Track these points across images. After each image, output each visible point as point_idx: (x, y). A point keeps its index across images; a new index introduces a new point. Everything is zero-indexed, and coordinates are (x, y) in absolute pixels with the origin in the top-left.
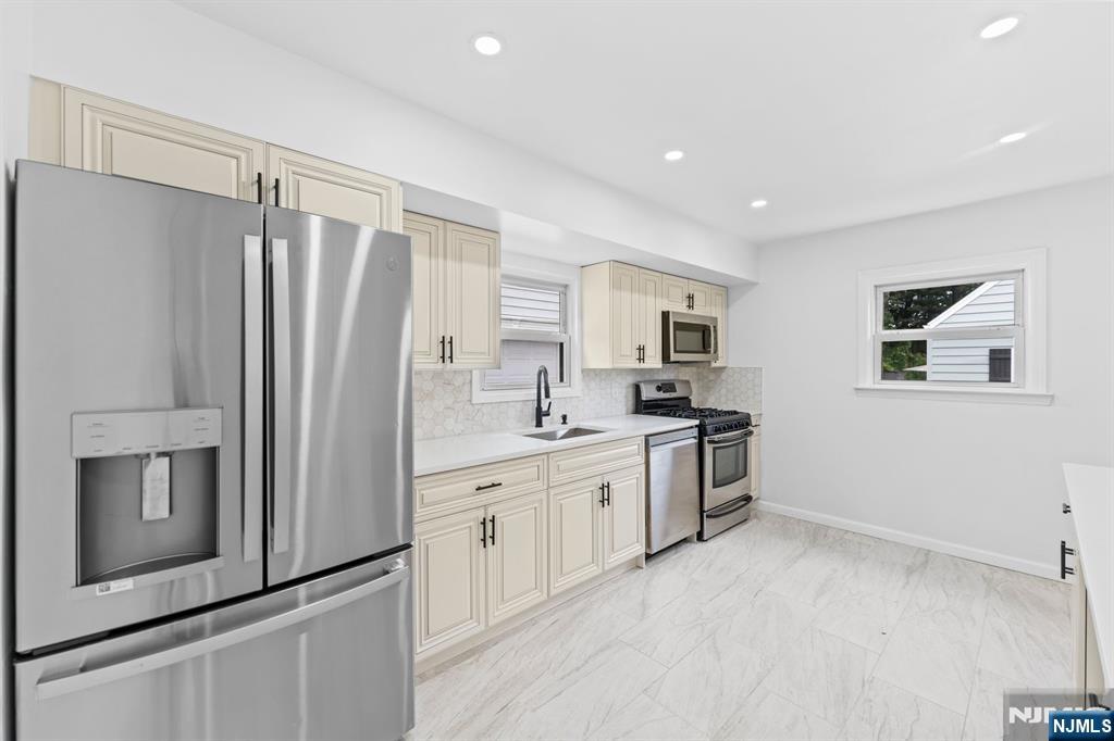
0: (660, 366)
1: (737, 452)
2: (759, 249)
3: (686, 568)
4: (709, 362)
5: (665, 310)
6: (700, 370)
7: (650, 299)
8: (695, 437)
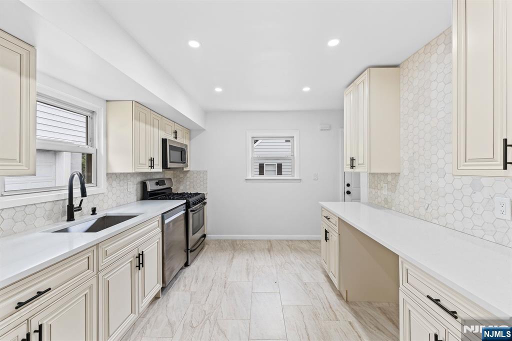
0: (161, 170)
1: (199, 215)
2: (207, 113)
3: (185, 286)
4: (183, 168)
5: (164, 138)
6: (175, 172)
7: (156, 130)
8: (184, 210)
